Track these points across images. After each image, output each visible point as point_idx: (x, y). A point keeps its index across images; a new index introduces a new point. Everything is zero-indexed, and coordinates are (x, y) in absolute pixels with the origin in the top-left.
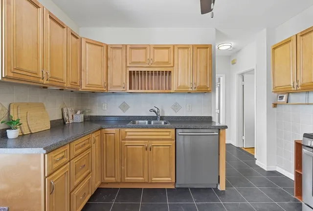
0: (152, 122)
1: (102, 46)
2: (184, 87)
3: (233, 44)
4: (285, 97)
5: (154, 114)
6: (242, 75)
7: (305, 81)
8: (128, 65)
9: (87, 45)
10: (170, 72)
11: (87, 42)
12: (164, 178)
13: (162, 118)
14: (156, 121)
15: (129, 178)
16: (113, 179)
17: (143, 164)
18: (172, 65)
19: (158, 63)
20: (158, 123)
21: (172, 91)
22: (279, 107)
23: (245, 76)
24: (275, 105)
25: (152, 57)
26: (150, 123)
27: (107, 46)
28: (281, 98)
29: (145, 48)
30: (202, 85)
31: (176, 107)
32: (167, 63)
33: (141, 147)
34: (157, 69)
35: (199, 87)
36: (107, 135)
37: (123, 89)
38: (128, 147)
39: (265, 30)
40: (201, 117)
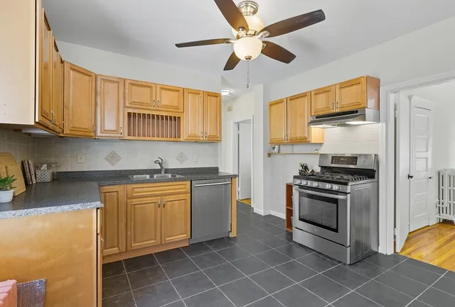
0: (155, 176)
1: (90, 76)
2: (195, 136)
3: (232, 91)
4: (277, 147)
5: (158, 167)
6: (238, 124)
7: (293, 136)
8: (127, 105)
9: (71, 72)
10: (179, 118)
11: (71, 69)
12: (179, 236)
13: (167, 171)
14: (159, 175)
15: (137, 244)
16: (115, 250)
17: (156, 224)
18: (182, 111)
19: (166, 106)
20: (162, 177)
21: (181, 139)
22: (272, 157)
23: (241, 125)
24: (269, 155)
25: (158, 99)
26: (152, 177)
27: (96, 76)
28: (274, 148)
29: (150, 87)
30: (212, 134)
31: (181, 157)
32: (177, 108)
33: (153, 204)
34: (164, 114)
35: (210, 137)
36: (107, 194)
37: (120, 135)
38: (136, 206)
39: (262, 85)
40: (203, 169)
